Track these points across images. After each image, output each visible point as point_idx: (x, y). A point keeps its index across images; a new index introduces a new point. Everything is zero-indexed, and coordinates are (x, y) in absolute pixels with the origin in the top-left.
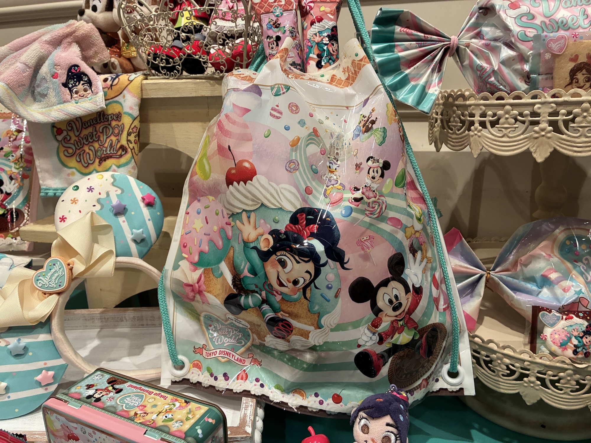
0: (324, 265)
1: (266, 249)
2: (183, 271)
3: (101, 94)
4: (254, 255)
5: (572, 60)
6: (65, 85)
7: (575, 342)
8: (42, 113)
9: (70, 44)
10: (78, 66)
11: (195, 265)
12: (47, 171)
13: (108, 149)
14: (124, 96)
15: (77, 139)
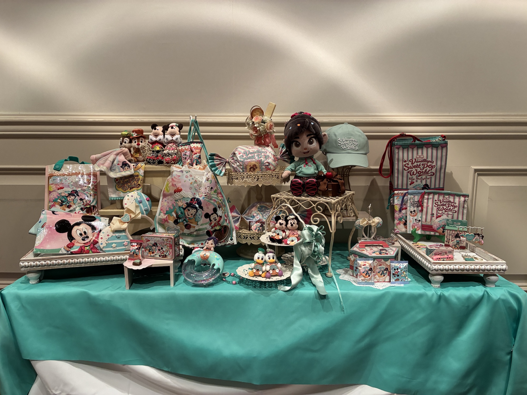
0: (199, 210)
1: (185, 207)
2: (162, 216)
3: (133, 169)
4: (182, 209)
5: (250, 166)
6: (121, 167)
7: (258, 228)
8: (114, 175)
9: (121, 154)
10: (125, 162)
11: (165, 214)
12: (111, 192)
13: (134, 185)
14: (140, 170)
15: (123, 182)
